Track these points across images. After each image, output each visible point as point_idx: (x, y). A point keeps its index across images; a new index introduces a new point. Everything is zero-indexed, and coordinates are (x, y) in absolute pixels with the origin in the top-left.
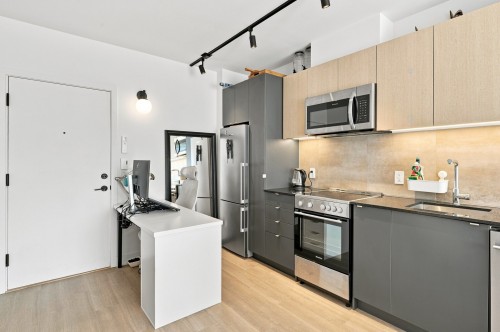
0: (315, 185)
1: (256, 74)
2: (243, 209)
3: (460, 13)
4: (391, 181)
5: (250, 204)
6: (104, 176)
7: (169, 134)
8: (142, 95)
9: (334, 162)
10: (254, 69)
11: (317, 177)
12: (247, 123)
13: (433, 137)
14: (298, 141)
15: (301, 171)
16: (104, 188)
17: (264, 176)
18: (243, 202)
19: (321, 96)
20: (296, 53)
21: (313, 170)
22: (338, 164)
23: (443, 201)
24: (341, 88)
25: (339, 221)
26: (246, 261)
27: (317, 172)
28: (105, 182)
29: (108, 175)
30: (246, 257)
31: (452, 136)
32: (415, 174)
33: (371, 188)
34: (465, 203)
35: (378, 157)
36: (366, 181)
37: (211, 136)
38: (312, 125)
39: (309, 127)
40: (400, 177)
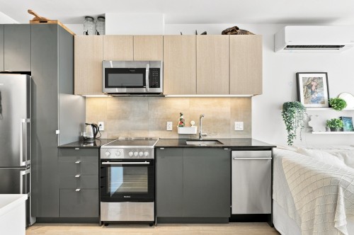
0: (104, 136)
2: (23, 173)
3: (205, 33)
4: (164, 129)
5: (32, 165)
9: (123, 116)
11: (105, 129)
13: (187, 101)
14: (85, 97)
15: (93, 125)
17: (58, 132)
18: (23, 164)
19: (121, 62)
20: (87, 17)
21: (102, 123)
22: (126, 118)
23: (193, 138)
24: (135, 59)
25: (146, 163)
27: (105, 125)
31: (197, 101)
32: (182, 123)
33: (151, 134)
34: (205, 138)
35: (156, 113)
36: (148, 130)
38: (110, 84)
39: (107, 86)
40: (170, 126)
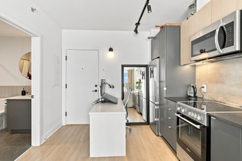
0: (206, 97)
1: (162, 27)
2: (156, 107)
5: (160, 105)
6: (96, 86)
7: (123, 66)
8: (111, 50)
10: (161, 25)
11: (207, 91)
12: (159, 58)
14: (195, 66)
15: (193, 87)
16: (96, 91)
17: (165, 89)
18: (156, 103)
26: (158, 138)
27: (207, 88)
28: (96, 88)
29: (98, 85)
30: (158, 136)
37: (146, 66)
38: (194, 54)
39: (193, 56)
